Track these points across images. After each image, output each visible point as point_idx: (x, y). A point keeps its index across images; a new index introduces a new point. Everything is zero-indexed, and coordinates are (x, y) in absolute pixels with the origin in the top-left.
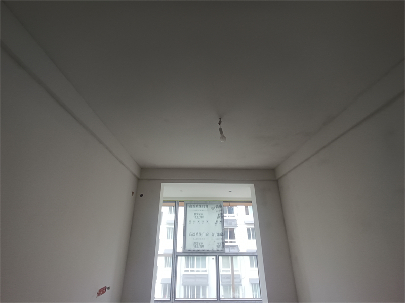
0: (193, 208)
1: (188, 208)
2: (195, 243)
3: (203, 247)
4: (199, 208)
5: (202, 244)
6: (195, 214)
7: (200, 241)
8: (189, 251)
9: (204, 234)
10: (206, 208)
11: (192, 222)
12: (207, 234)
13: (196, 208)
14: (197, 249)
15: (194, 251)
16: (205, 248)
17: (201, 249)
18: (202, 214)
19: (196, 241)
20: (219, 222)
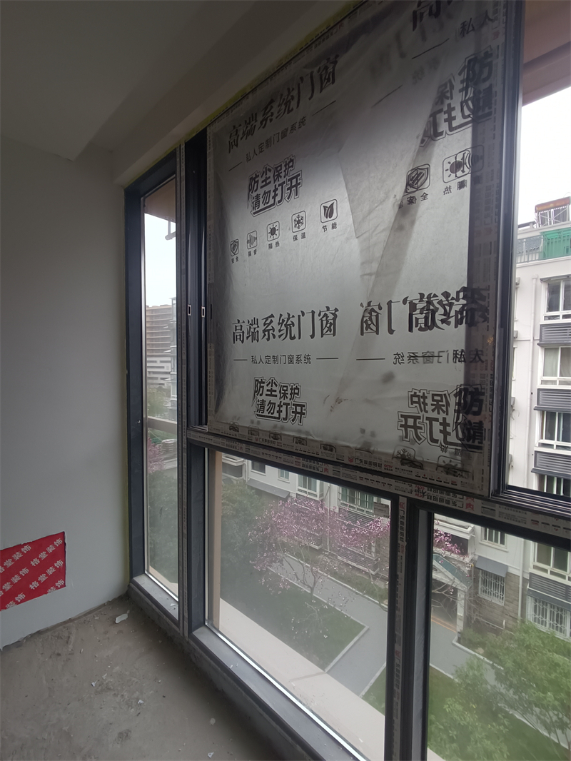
2: (259, 384)
3: (300, 412)
5: (296, 391)
7: (287, 375)
9: (307, 320)
14: (267, 424)
17: (290, 428)
19: (266, 372)
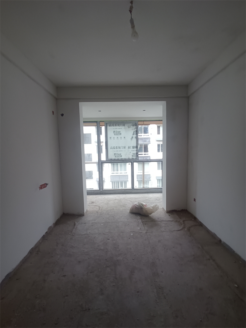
0: (112, 127)
1: (108, 127)
2: (115, 154)
4: (118, 127)
6: (114, 132)
8: (111, 159)
9: (122, 147)
10: (123, 127)
11: (112, 138)
12: (125, 148)
13: (115, 127)
14: (116, 158)
15: (114, 159)
16: (123, 157)
17: (120, 158)
18: (120, 132)
19: (116, 152)
20: (134, 138)
